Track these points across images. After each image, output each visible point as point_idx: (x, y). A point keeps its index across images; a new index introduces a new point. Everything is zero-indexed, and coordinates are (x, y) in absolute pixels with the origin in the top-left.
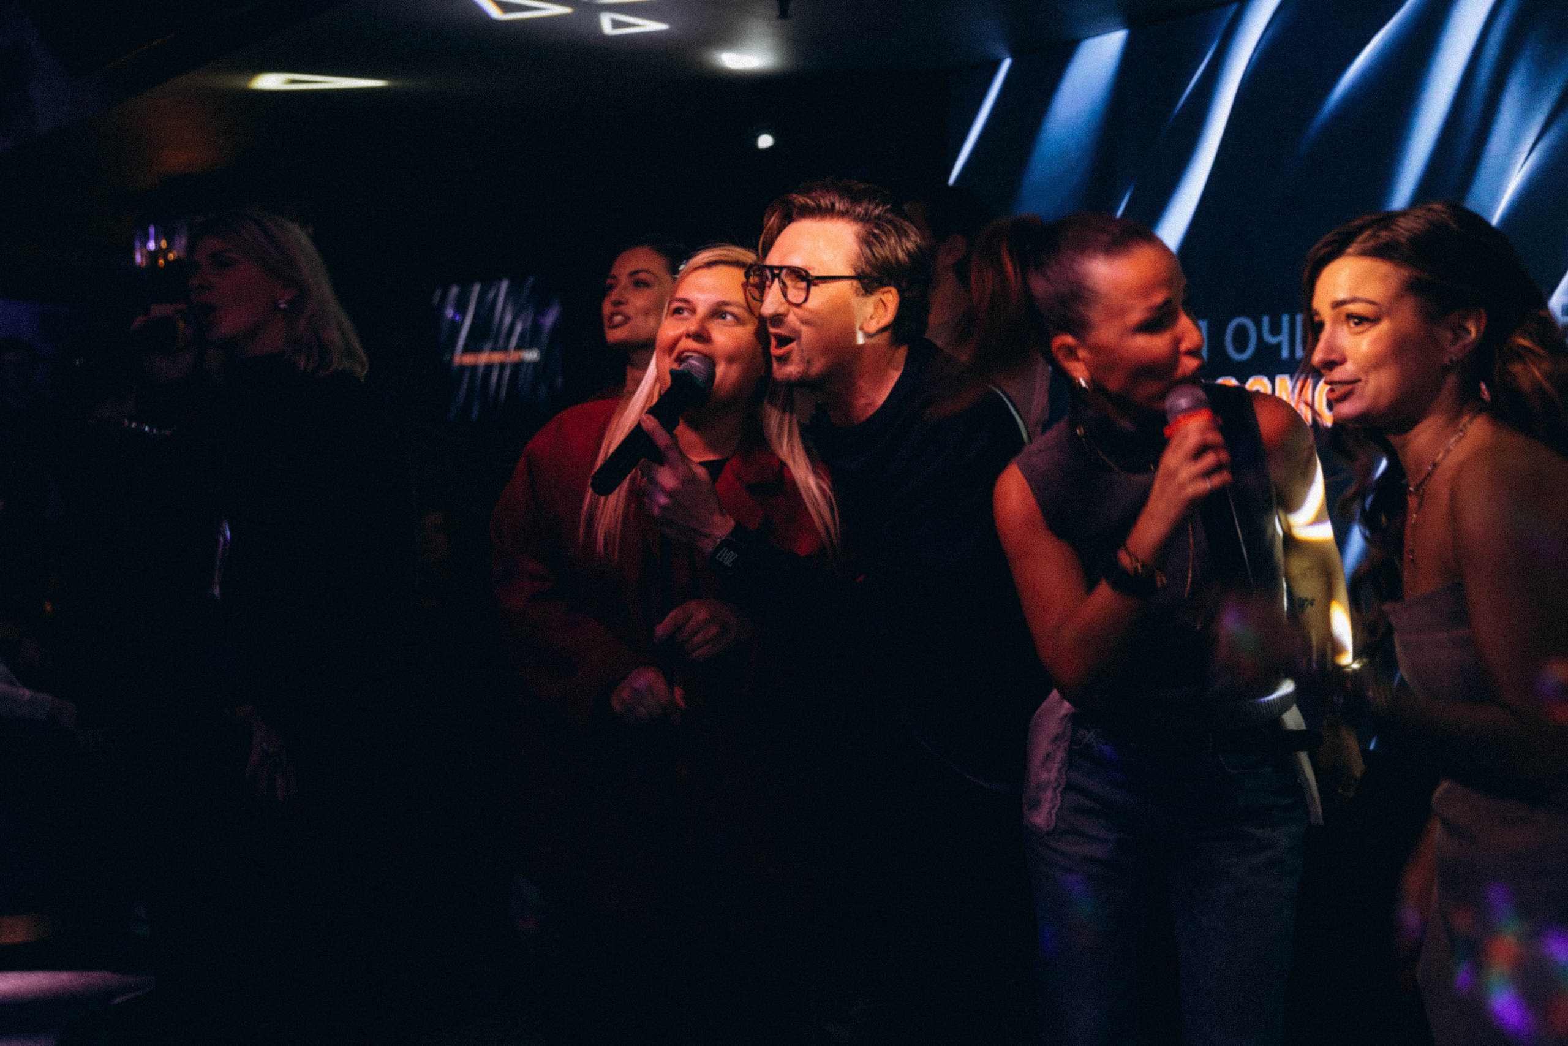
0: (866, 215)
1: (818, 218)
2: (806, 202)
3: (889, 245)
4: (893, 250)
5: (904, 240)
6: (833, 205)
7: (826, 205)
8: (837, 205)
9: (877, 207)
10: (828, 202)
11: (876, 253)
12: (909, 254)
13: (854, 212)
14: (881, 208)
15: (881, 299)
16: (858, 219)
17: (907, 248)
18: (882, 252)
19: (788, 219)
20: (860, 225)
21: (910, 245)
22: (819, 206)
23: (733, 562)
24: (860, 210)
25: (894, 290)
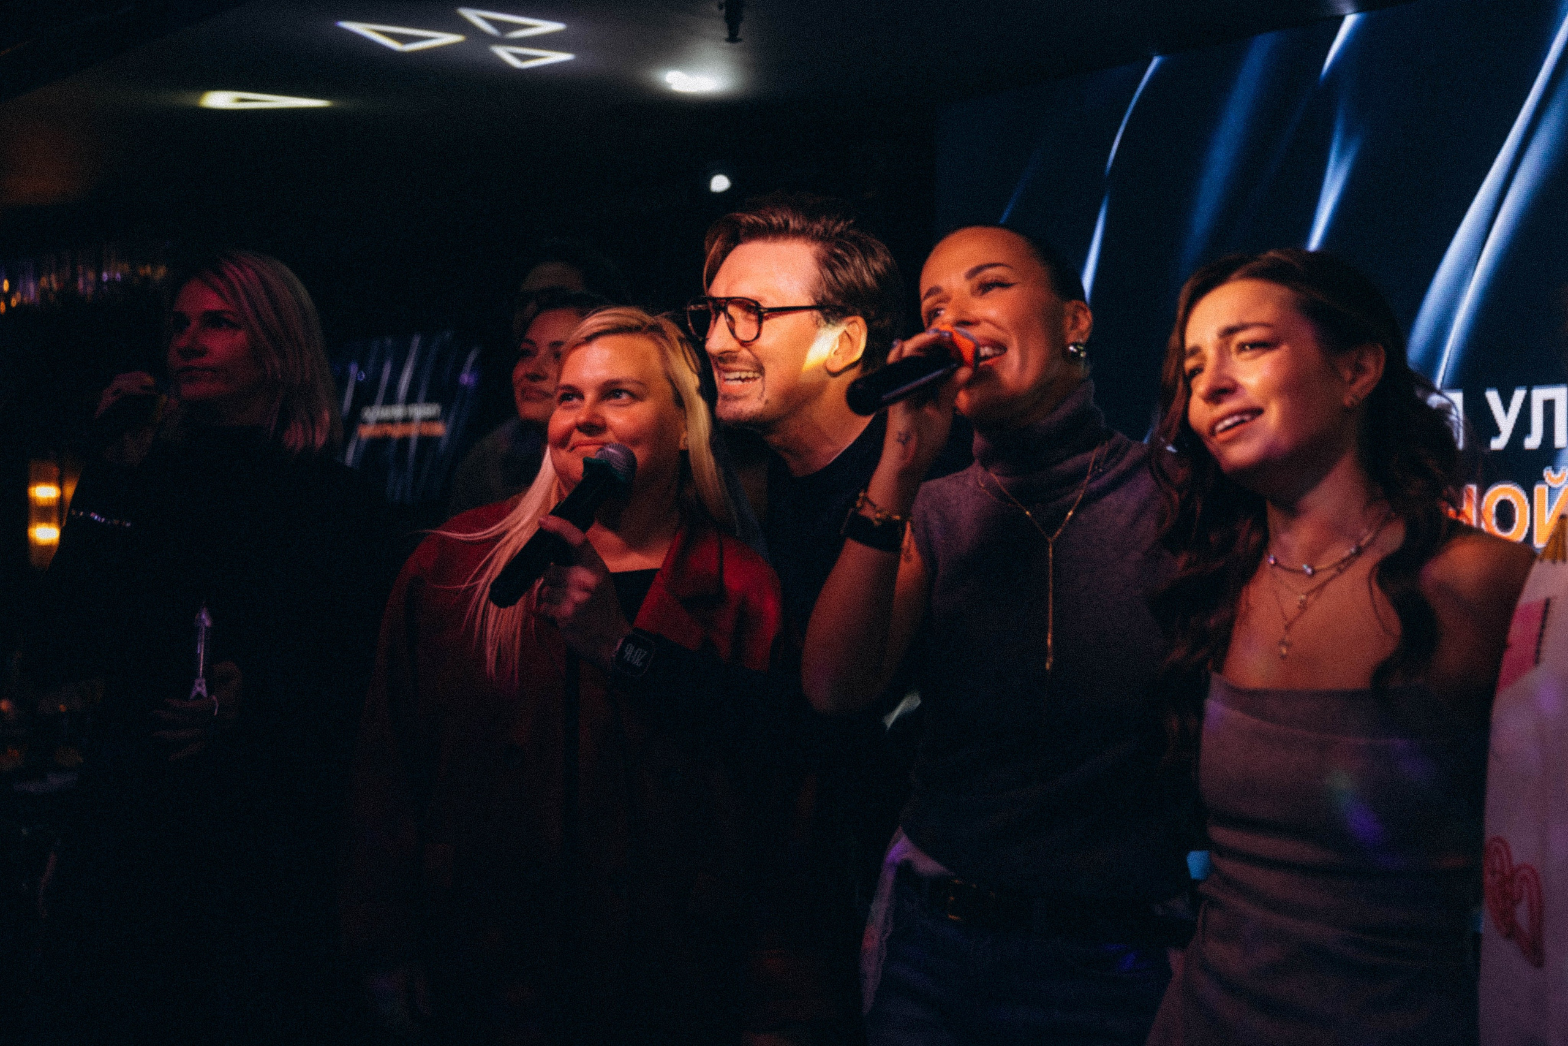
0: (826, 233)
1: (770, 238)
2: (754, 220)
3: (855, 267)
4: (858, 274)
5: (870, 260)
6: (787, 223)
7: (779, 223)
8: (791, 223)
9: (838, 222)
10: (781, 220)
11: (839, 278)
12: (877, 276)
13: (812, 229)
14: (842, 224)
15: (845, 332)
16: (816, 238)
17: (875, 271)
18: (846, 275)
19: (734, 240)
20: (819, 244)
21: (877, 266)
22: (770, 225)
23: (641, 661)
24: (818, 227)
25: (860, 320)
